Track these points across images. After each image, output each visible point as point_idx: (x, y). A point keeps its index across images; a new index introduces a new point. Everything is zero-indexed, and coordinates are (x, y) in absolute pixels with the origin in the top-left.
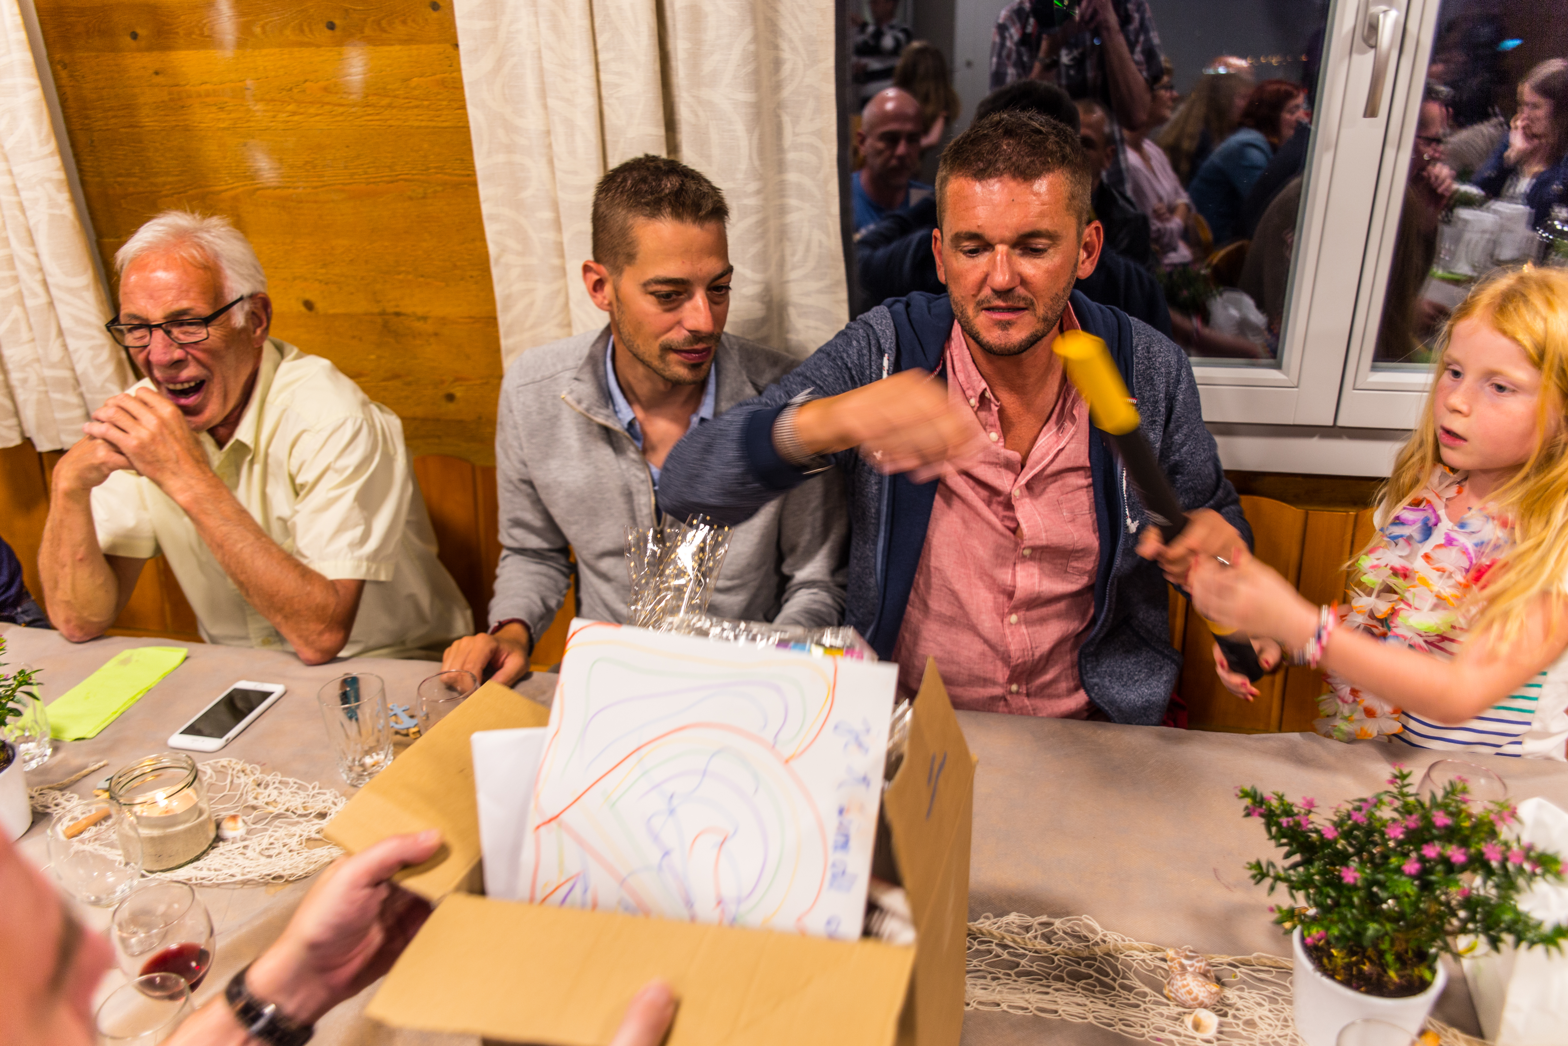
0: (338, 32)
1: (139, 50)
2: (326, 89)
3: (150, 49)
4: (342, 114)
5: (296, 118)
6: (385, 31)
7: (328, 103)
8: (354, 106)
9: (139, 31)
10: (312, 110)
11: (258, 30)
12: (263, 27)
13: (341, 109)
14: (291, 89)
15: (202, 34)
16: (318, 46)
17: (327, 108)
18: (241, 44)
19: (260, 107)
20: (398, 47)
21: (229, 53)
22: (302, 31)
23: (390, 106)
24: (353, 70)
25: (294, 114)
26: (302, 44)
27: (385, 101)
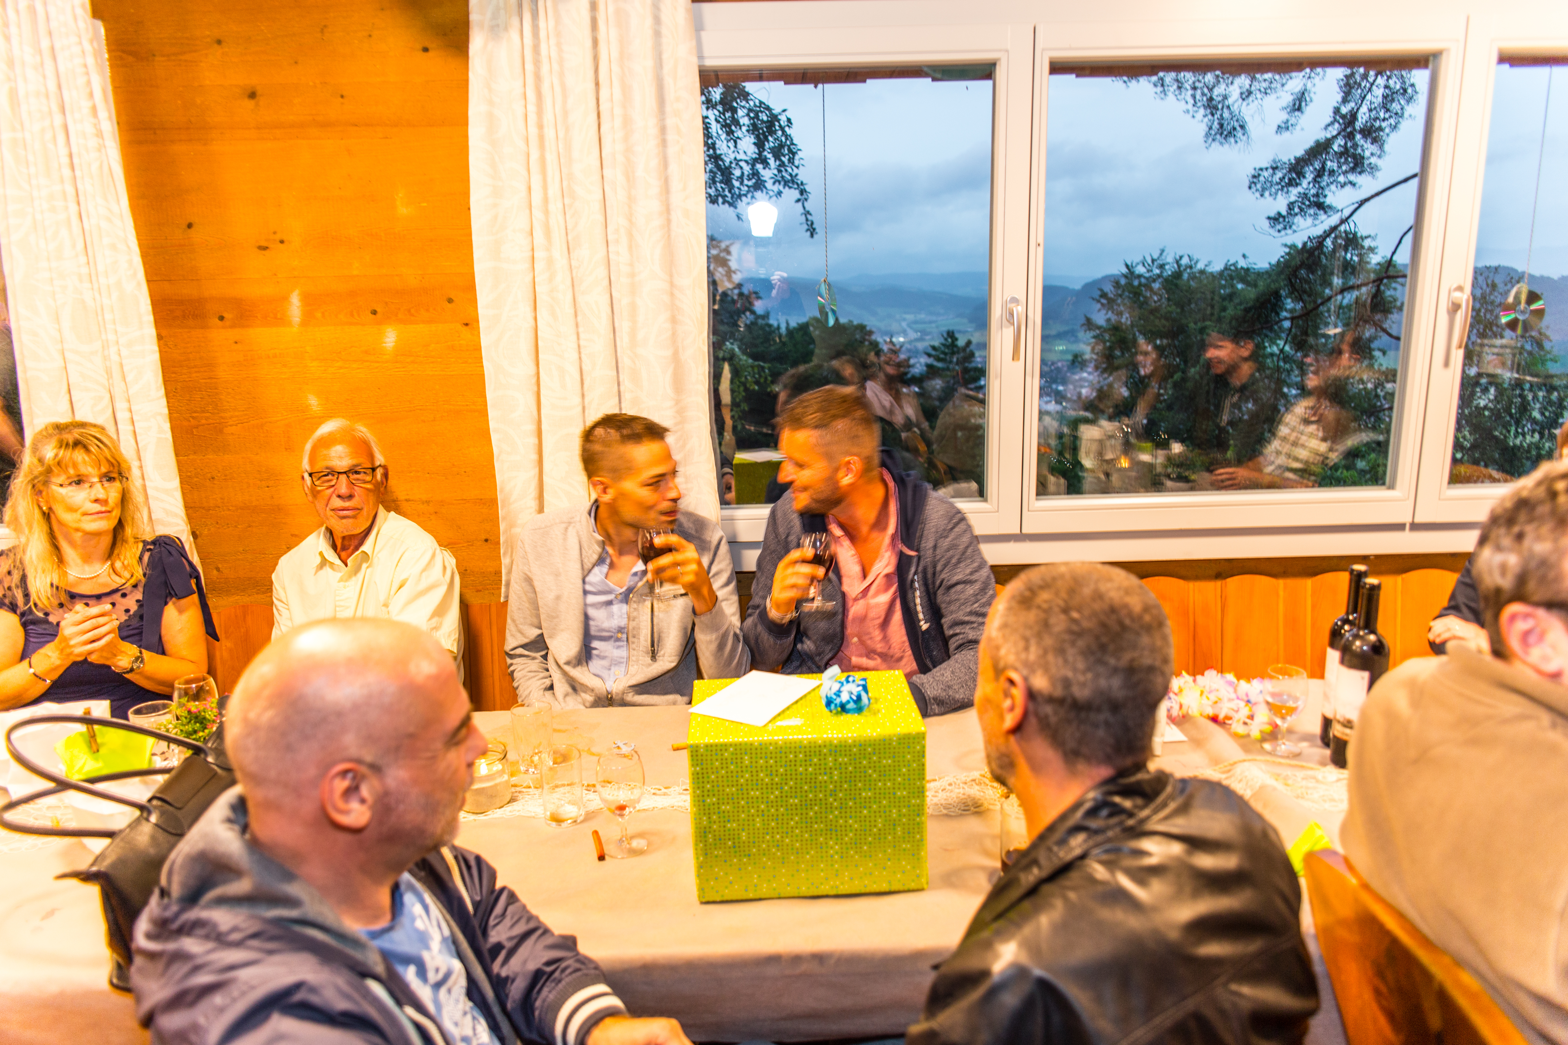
0: (379, 316)
1: (223, 328)
2: (366, 352)
3: (233, 326)
4: (377, 368)
5: (341, 371)
6: (413, 315)
7: (367, 361)
8: (387, 362)
9: (226, 315)
10: (354, 366)
11: (319, 315)
12: (323, 313)
13: (376, 365)
14: (340, 352)
15: (276, 318)
16: (363, 325)
17: (367, 364)
18: (304, 323)
19: (315, 364)
20: (421, 326)
21: (295, 329)
22: (352, 315)
23: (413, 362)
24: (388, 340)
25: (341, 368)
26: (351, 324)
27: (412, 359)
